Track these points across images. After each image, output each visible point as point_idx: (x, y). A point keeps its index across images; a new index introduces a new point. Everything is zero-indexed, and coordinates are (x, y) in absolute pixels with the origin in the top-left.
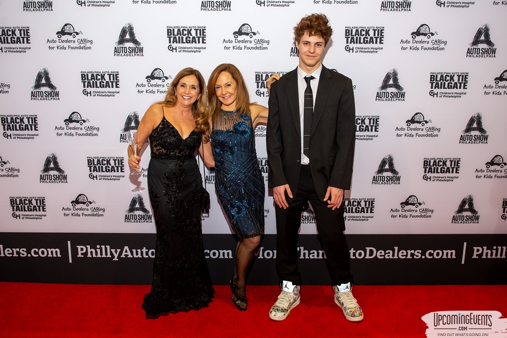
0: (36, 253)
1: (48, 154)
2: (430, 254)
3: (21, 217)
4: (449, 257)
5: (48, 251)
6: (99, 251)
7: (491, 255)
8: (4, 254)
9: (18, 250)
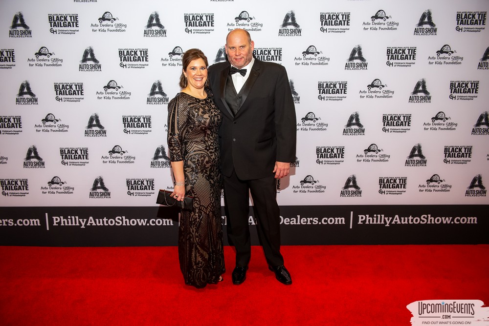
0: (20, 222)
1: (30, 146)
2: (325, 221)
3: (9, 195)
4: (340, 223)
5: (30, 221)
6: (70, 220)
7: (373, 221)
9: (6, 220)
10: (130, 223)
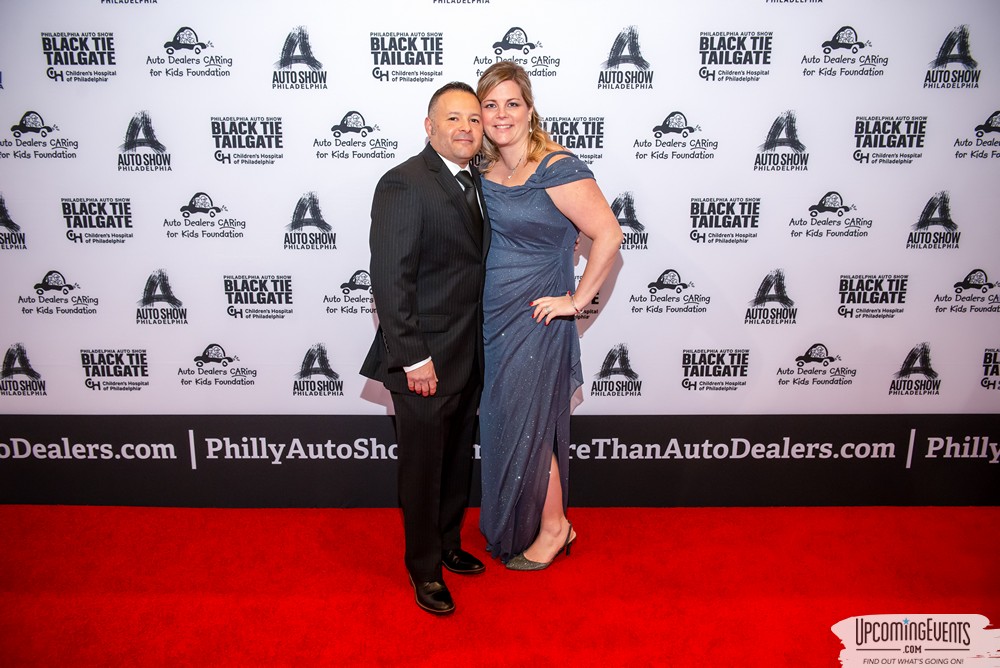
1: (152, 270)
2: (849, 451)
3: (102, 386)
4: (883, 455)
7: (961, 452)
8: (71, 454)
9: (96, 446)
10: (387, 454)
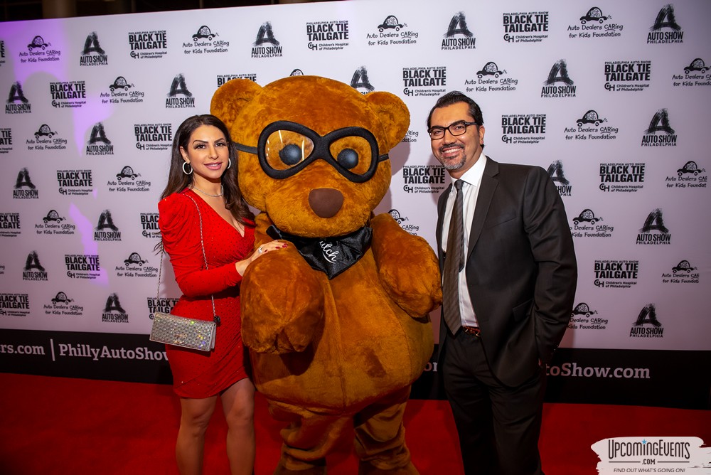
0: (22, 350)
1: (30, 251)
3: (7, 313)
5: (32, 349)
6: (79, 349)
9: (5, 346)
10: (154, 357)
